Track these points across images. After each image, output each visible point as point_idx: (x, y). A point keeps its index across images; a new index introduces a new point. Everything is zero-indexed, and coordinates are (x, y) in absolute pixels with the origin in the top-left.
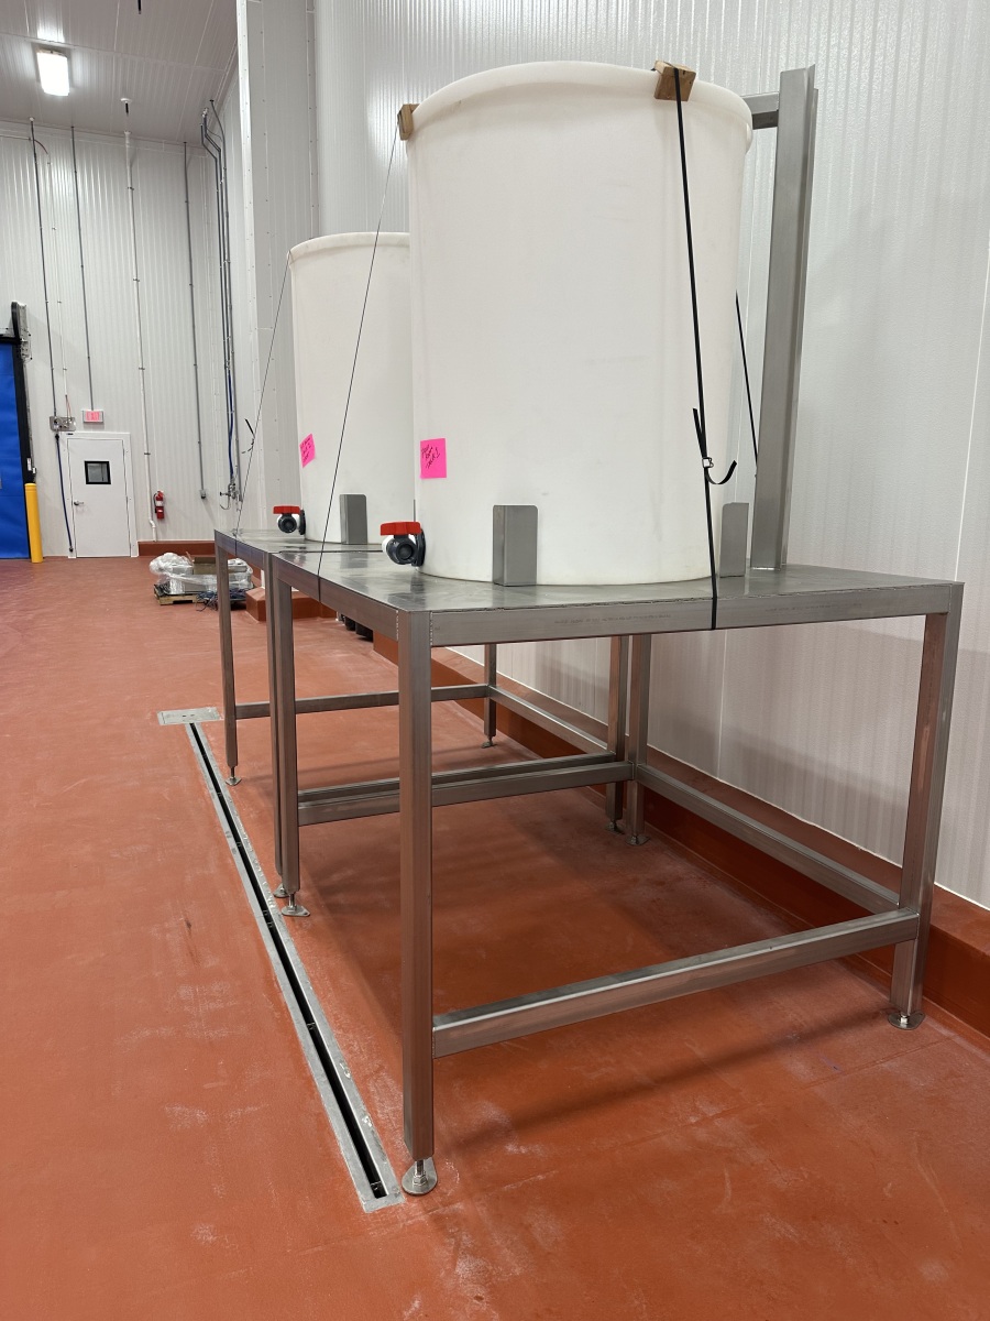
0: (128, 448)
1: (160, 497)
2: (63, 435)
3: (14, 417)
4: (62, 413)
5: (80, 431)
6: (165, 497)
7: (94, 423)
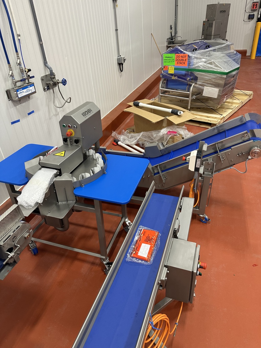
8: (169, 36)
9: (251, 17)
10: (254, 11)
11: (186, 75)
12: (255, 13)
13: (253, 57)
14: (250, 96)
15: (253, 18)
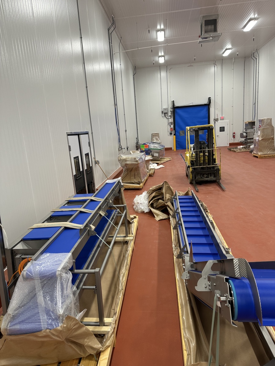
0: (228, 124)
1: (234, 133)
2: (216, 122)
4: (216, 118)
5: (219, 121)
7: (222, 119)
8: (136, 142)
9: (171, 134)
10: (172, 131)
11: (148, 150)
12: (172, 132)
13: (175, 150)
14: (170, 158)
15: (172, 134)
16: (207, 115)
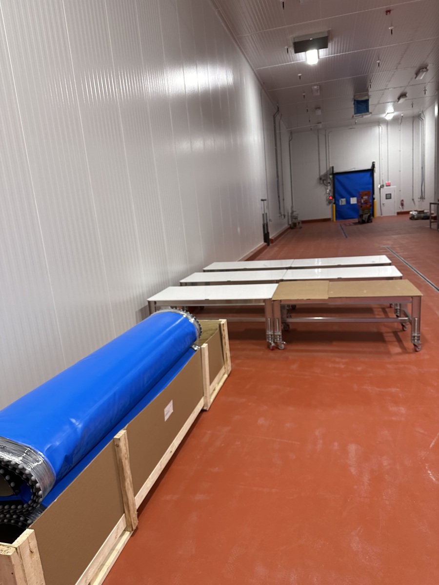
0: (395, 190)
1: (403, 201)
2: (381, 189)
3: (371, 186)
4: (382, 184)
5: (385, 187)
6: (404, 201)
7: (388, 185)
9: (330, 203)
12: (332, 201)
13: (335, 220)
16: (371, 181)
